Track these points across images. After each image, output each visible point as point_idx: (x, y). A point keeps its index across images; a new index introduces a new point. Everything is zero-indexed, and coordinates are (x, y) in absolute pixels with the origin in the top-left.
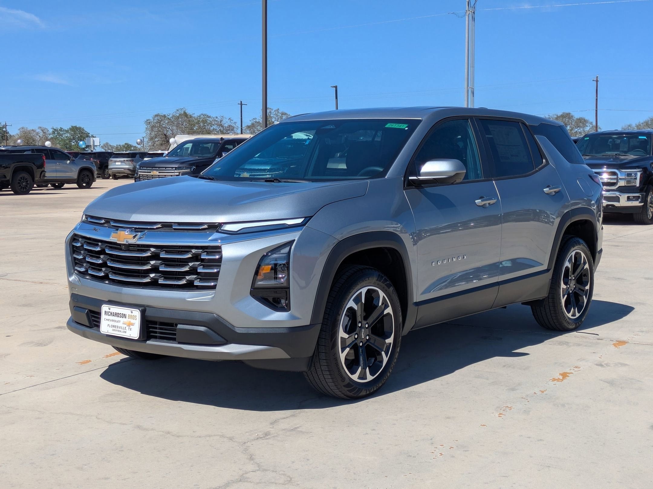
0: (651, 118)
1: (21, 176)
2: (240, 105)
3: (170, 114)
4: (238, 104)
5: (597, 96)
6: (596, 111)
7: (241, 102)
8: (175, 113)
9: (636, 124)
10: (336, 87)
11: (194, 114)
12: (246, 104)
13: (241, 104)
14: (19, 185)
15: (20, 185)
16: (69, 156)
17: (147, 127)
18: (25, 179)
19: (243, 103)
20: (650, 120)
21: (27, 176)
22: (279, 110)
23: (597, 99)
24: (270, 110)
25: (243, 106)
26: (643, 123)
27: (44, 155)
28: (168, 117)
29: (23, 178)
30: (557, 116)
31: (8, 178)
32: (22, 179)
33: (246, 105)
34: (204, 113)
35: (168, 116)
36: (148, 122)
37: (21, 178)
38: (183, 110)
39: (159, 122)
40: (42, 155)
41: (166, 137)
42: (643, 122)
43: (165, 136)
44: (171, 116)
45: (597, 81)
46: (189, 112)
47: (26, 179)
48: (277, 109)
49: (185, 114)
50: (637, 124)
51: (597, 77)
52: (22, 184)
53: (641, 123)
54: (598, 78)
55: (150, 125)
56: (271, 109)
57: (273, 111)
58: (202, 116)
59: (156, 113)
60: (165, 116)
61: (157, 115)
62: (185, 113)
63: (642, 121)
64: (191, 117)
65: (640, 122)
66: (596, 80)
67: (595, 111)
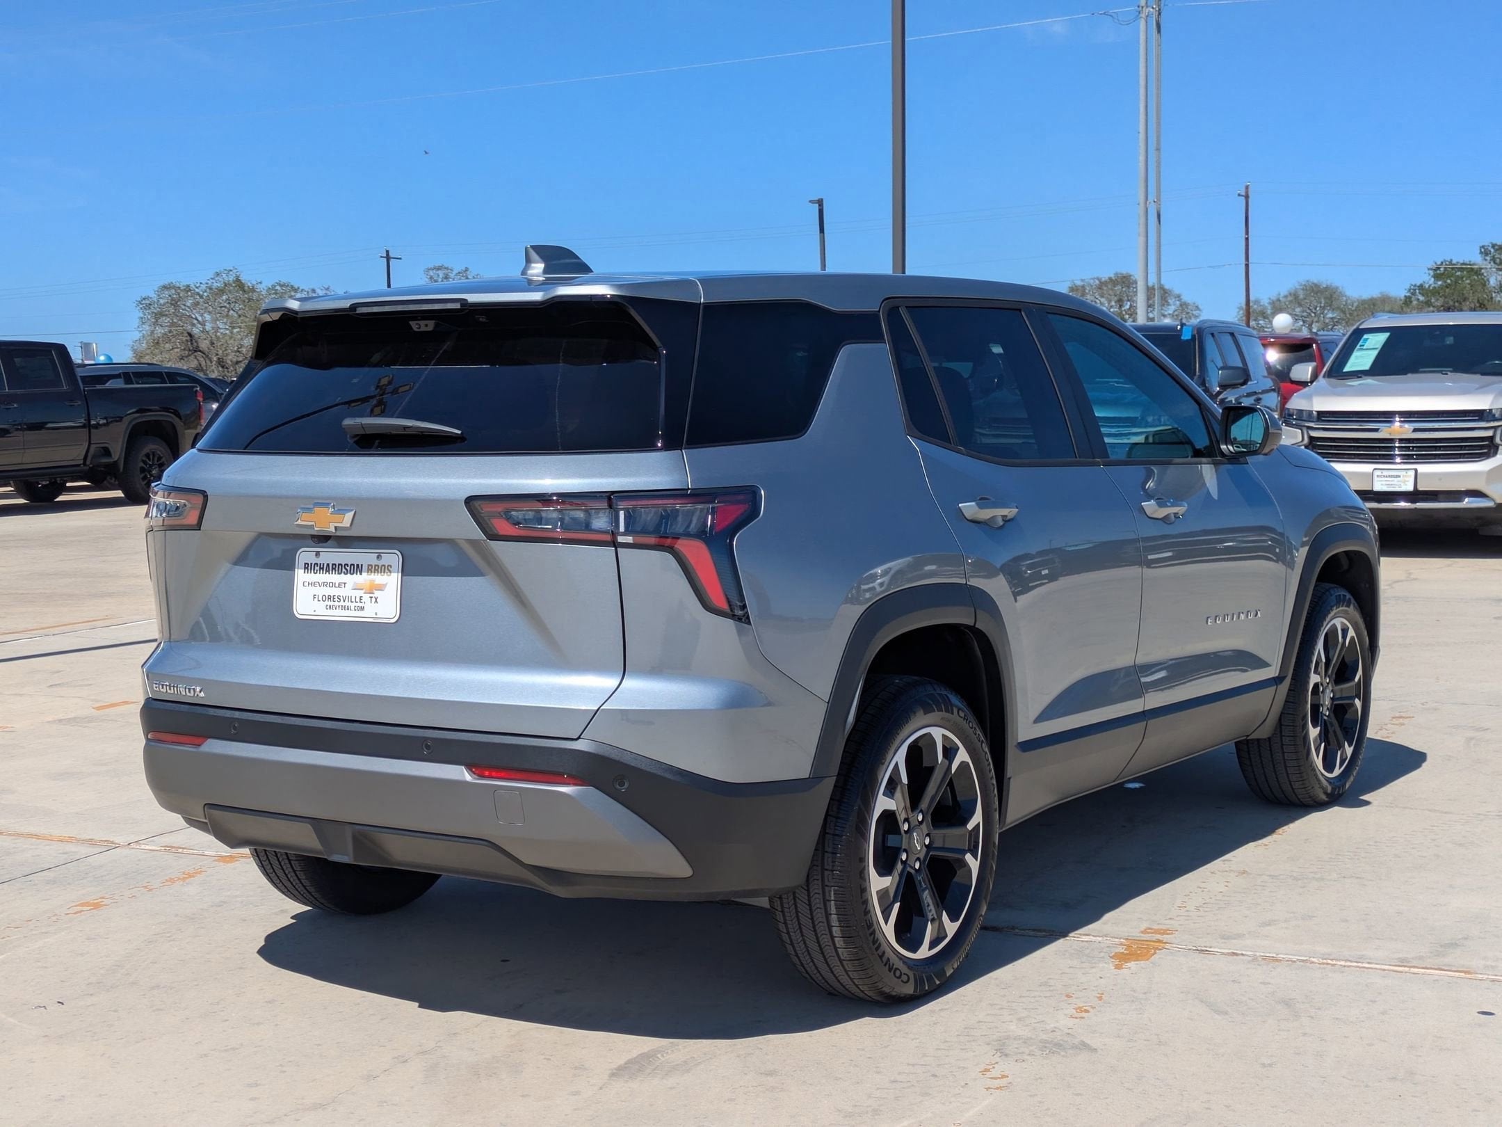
0: (1303, 283)
1: (146, 450)
2: (385, 259)
3: (201, 283)
4: (382, 257)
5: (1247, 233)
6: (1247, 266)
7: (387, 252)
8: (211, 280)
9: (1270, 299)
10: (820, 203)
11: (260, 283)
12: (400, 257)
13: (388, 258)
14: (143, 475)
15: (145, 477)
16: (215, 391)
17: (142, 315)
18: (156, 459)
19: (391, 255)
20: (1303, 289)
21: (161, 448)
22: (468, 273)
23: (1247, 239)
24: (446, 271)
25: (392, 262)
26: (1286, 297)
27: (198, 389)
28: (197, 290)
29: (151, 457)
30: (1099, 279)
31: (115, 456)
32: (149, 460)
33: (400, 259)
34: (284, 280)
35: (197, 288)
36: (145, 304)
37: (147, 456)
38: (231, 273)
39: (174, 303)
40: (195, 389)
41: (191, 340)
42: (1286, 293)
43: (189, 338)
44: (203, 287)
45: (1247, 197)
46: (248, 279)
47: (160, 458)
48: (464, 269)
49: (239, 284)
50: (1274, 299)
51: (1247, 187)
52: (150, 472)
53: (1282, 295)
54: (1250, 190)
55: (150, 311)
56: (447, 268)
57: (454, 273)
58: (278, 288)
59: (166, 282)
60: (188, 289)
61: (165, 287)
62: (238, 280)
63: (1284, 292)
64: (253, 290)
65: (1279, 294)
66: (1244, 194)
67: (1244, 266)
